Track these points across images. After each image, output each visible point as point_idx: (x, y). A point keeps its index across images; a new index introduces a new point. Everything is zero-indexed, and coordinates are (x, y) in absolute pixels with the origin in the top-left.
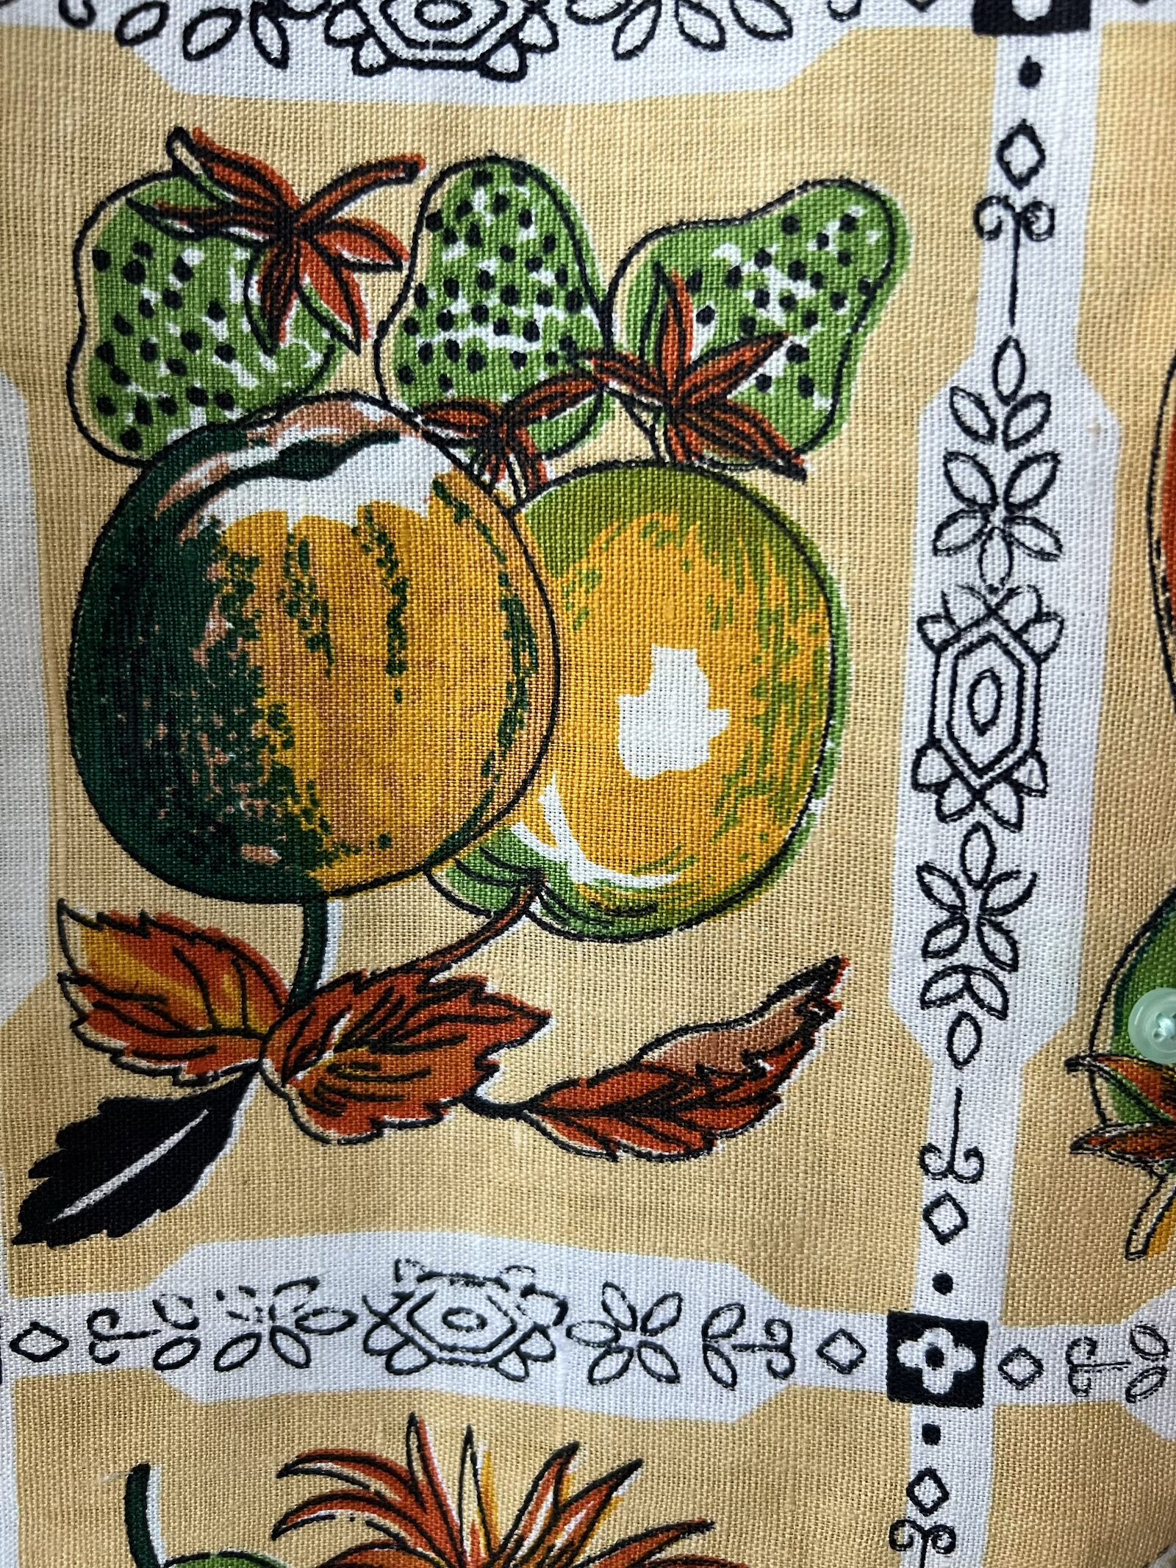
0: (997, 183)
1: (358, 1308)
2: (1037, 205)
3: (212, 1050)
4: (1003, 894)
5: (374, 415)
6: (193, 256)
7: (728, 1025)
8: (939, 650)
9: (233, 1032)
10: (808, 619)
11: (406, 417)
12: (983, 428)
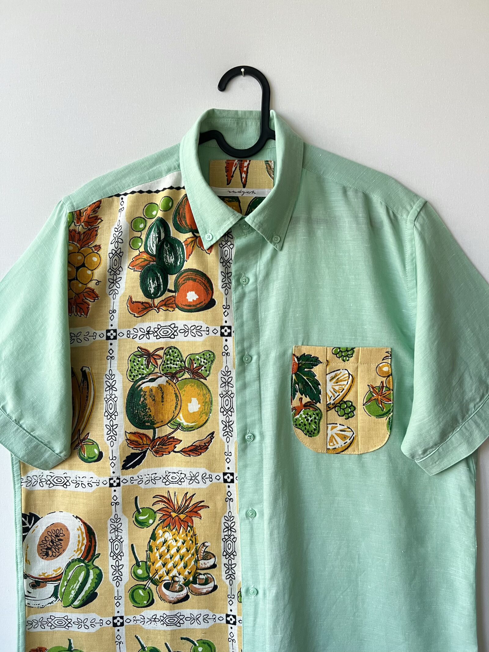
0: (224, 351)
1: (161, 477)
2: (228, 353)
3: (143, 447)
4: (231, 423)
5: (159, 374)
6: (140, 359)
7: (202, 440)
8: (222, 398)
9: (146, 444)
10: (208, 395)
11: (163, 375)
12: (225, 375)
